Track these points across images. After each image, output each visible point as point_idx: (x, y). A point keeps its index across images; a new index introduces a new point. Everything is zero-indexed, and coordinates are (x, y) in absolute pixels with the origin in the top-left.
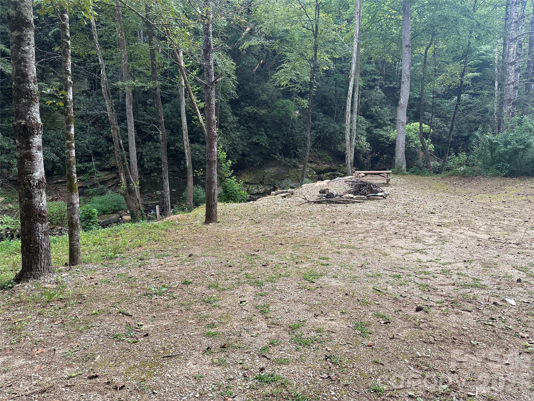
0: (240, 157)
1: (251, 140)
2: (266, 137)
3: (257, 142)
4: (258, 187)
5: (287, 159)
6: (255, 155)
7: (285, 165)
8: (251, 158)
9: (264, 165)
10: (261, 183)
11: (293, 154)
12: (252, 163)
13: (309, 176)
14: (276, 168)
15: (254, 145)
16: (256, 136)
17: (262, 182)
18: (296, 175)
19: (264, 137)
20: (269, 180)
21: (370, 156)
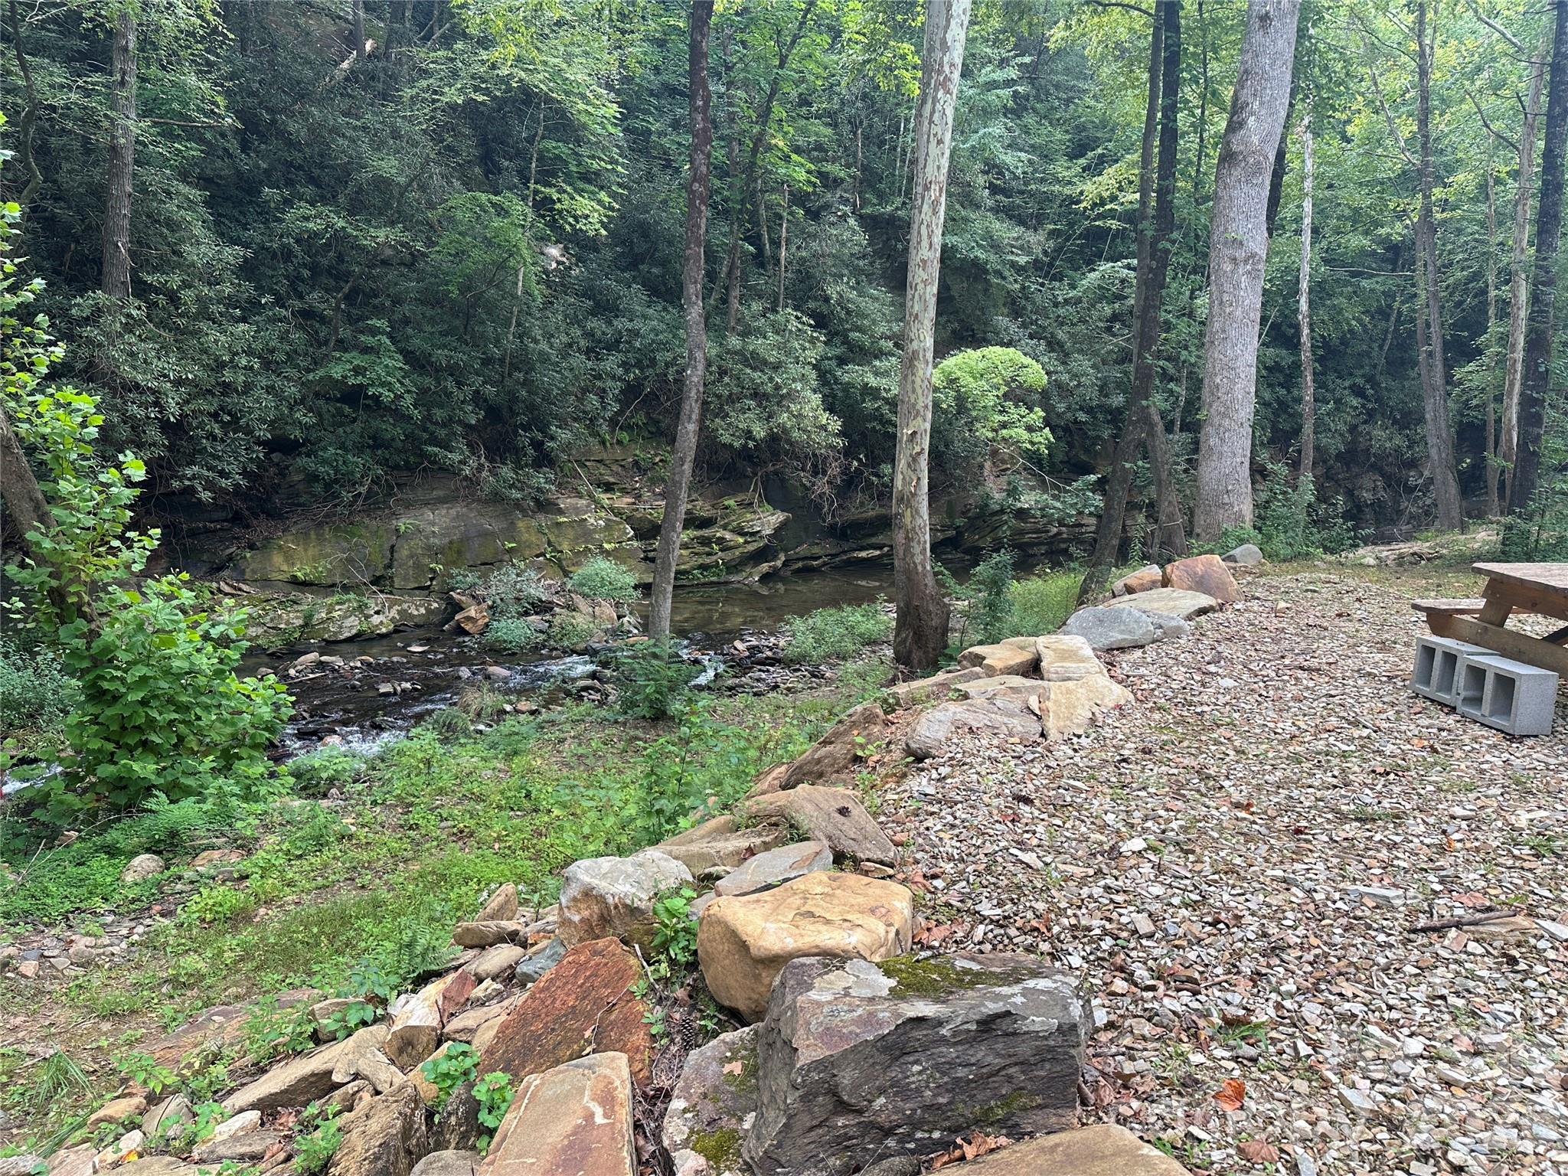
0: (260, 453)
1: (321, 373)
2: (397, 362)
3: (351, 381)
4: (361, 607)
5: (507, 472)
6: (343, 446)
7: (496, 498)
8: (324, 462)
9: (390, 495)
10: (376, 581)
11: (531, 451)
12: (328, 486)
13: (606, 546)
14: (453, 512)
15: (338, 400)
16: (347, 356)
17: (382, 577)
18: (549, 543)
19: (388, 361)
20: (418, 567)
21: (834, 469)
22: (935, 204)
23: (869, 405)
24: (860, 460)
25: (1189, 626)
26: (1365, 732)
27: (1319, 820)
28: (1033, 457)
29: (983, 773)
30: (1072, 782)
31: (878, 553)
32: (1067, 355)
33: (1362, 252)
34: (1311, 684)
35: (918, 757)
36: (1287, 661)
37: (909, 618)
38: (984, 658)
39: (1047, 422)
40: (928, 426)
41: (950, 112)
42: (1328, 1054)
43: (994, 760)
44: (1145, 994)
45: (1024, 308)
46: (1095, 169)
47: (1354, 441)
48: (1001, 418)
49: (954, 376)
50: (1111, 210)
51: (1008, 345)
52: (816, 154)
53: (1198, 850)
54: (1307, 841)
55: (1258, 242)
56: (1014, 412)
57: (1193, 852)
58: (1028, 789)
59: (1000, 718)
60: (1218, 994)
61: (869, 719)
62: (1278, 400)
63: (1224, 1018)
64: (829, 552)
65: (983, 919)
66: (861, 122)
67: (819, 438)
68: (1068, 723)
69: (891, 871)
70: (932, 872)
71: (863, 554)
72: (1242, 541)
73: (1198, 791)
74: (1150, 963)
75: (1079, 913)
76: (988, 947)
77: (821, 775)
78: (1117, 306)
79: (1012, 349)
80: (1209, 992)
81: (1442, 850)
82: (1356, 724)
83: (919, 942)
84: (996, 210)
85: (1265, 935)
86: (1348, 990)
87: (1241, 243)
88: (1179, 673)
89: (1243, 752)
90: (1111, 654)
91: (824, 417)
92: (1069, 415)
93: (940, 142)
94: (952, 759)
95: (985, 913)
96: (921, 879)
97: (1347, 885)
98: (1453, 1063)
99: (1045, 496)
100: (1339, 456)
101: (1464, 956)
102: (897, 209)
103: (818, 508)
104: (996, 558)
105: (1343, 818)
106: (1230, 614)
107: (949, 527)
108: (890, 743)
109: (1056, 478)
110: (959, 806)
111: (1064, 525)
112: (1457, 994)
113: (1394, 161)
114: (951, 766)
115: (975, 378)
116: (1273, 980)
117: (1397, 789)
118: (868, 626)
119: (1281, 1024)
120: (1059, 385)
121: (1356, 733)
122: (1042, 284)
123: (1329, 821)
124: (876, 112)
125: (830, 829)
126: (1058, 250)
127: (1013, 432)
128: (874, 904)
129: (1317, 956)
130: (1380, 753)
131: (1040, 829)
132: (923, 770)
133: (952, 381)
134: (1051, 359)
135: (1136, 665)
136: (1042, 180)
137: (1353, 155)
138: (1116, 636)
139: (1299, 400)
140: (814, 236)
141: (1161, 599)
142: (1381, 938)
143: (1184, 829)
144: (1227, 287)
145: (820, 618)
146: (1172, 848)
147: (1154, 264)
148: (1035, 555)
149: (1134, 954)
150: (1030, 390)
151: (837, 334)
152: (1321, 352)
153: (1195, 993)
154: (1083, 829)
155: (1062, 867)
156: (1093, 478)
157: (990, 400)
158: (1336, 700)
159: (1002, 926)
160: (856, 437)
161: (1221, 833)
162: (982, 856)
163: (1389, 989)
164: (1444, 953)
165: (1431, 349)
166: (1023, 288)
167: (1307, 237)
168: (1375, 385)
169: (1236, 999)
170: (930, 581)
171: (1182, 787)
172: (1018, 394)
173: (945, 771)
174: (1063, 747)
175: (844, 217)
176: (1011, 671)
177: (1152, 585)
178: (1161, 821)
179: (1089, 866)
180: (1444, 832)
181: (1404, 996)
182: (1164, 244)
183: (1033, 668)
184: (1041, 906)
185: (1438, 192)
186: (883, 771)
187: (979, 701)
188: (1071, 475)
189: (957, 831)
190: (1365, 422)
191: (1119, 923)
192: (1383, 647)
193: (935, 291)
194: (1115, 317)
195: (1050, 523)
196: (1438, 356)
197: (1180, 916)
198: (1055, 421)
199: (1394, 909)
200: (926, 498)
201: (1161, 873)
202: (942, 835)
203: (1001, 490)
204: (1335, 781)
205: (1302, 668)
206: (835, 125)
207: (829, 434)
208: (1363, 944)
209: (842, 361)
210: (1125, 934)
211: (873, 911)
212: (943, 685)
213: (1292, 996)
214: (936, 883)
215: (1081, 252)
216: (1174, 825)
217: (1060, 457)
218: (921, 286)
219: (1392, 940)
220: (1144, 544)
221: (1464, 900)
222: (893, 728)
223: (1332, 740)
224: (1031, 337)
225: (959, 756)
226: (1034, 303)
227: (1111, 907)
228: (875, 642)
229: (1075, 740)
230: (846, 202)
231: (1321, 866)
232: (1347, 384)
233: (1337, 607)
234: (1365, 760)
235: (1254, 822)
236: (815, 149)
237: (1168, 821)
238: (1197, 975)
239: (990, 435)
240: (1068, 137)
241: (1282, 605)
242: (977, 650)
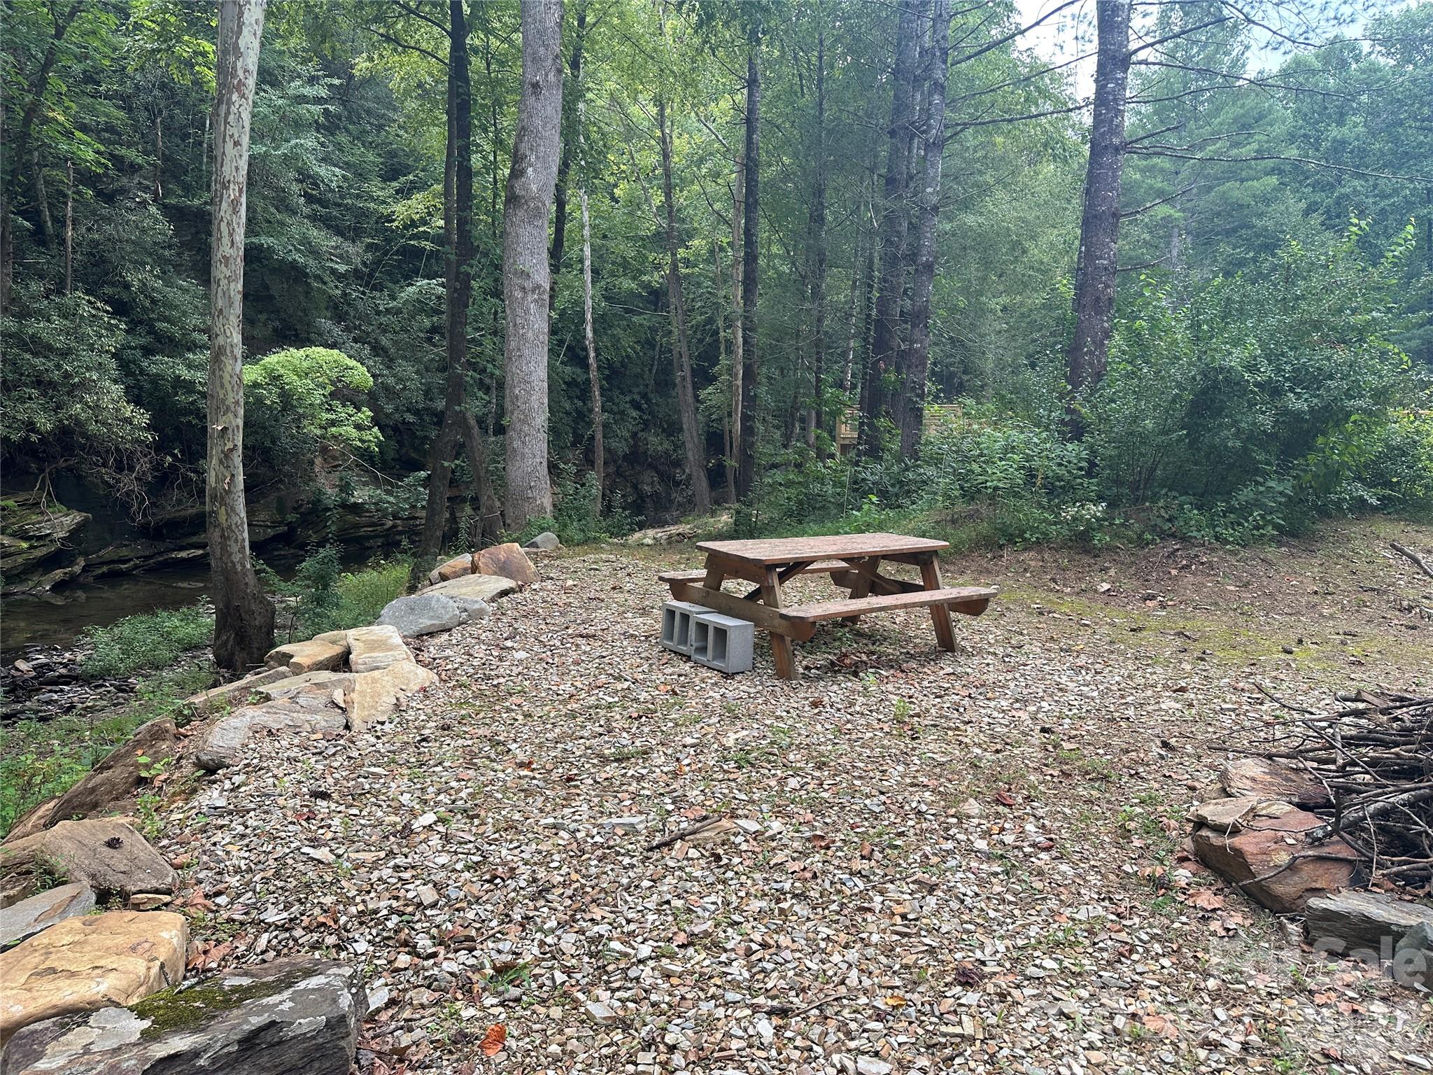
21: (143, 465)
22: (235, 204)
23: (181, 398)
24: (174, 456)
25: (491, 608)
26: (626, 685)
27: (587, 766)
28: (365, 454)
29: (281, 775)
30: (373, 769)
31: (201, 552)
32: (391, 360)
33: (631, 293)
34: (588, 648)
35: (210, 769)
36: (570, 631)
37: (230, 619)
38: (292, 656)
39: (376, 421)
40: (240, 422)
41: (246, 117)
42: (579, 976)
43: (292, 760)
44: (425, 963)
45: (347, 313)
46: (405, 193)
47: (635, 446)
48: (329, 416)
49: (277, 373)
50: (425, 232)
51: (333, 346)
52: (107, 135)
53: (483, 813)
54: (576, 787)
55: (542, 276)
56: (342, 412)
57: (477, 816)
58: (328, 784)
59: (301, 717)
60: (491, 945)
61: (157, 734)
62: (576, 410)
63: (494, 968)
64: (142, 553)
65: (268, 927)
66: (160, 112)
67: (124, 431)
68: (373, 712)
69: (167, 898)
70: (214, 890)
71: (183, 554)
72: (543, 530)
73: (488, 757)
74: (434, 931)
75: (367, 898)
76: (272, 954)
77: (95, 806)
78: (435, 319)
79: (336, 351)
80: (484, 946)
81: (675, 775)
82: (619, 678)
83: (194, 968)
84: (314, 218)
85: (535, 880)
86: (597, 913)
87: (528, 275)
88: (480, 651)
89: (530, 716)
90: (418, 640)
91: (128, 410)
92: (397, 416)
93: (236, 144)
94: (247, 765)
95: (270, 920)
96: (202, 901)
97: (604, 820)
98: (672, 957)
99: (378, 492)
100: (625, 457)
101: (685, 862)
102: (206, 203)
103: (125, 507)
104: (323, 553)
105: (605, 760)
106: (527, 594)
107: (280, 523)
108: (181, 758)
109: (389, 475)
110: (252, 814)
111: (400, 519)
112: (679, 897)
113: (650, 224)
114: (247, 773)
115: (299, 376)
116: (539, 920)
117: (646, 730)
118: (188, 631)
119: (544, 960)
120: (386, 388)
121: (619, 686)
122: (363, 293)
123: (594, 765)
124: (178, 103)
125: (95, 867)
126: (377, 262)
127: (342, 430)
128: (135, 941)
129: (576, 890)
130: (636, 700)
131: (336, 821)
132: (214, 782)
133: (275, 378)
134: (377, 363)
135: (442, 648)
136: (358, 196)
137: (620, 214)
138: (425, 623)
139: (591, 411)
140: (109, 220)
141: (467, 585)
142: (626, 861)
143: (472, 796)
144: (519, 312)
145: (126, 628)
146: (459, 816)
147: (458, 285)
148: (371, 548)
149: (418, 926)
150: (357, 390)
151: (141, 322)
152: (607, 372)
153: (471, 950)
154: (380, 814)
155: (354, 856)
156: (423, 474)
157: (317, 398)
158: (606, 660)
159: (287, 930)
160: (169, 431)
161: (504, 793)
162: (271, 862)
163: (629, 905)
164: (671, 864)
165: (683, 374)
166: (345, 294)
167: (588, 276)
168: (648, 401)
169: (505, 946)
170: (251, 579)
171: (475, 756)
172: (343, 393)
173: (237, 779)
174: (366, 736)
175: (144, 204)
176: (320, 666)
177: (465, 572)
178: (452, 792)
179: (381, 849)
180: (678, 760)
181: (640, 908)
182: (465, 268)
183: (342, 663)
184: (328, 900)
185: (681, 252)
186: (170, 790)
187: (281, 701)
188: (403, 472)
189: (247, 841)
190: (643, 430)
191: (406, 899)
192: (644, 612)
193: (240, 287)
194: (434, 330)
195: (385, 516)
196: (689, 379)
197: (462, 880)
198: (384, 421)
199: (637, 832)
200: (242, 495)
201: (449, 842)
202: (229, 848)
203: (335, 486)
204: (601, 730)
205: (581, 636)
206: (129, 110)
207: (134, 427)
208: (612, 870)
209: (148, 351)
210: (410, 909)
211: (133, 949)
212: (246, 688)
213: (552, 931)
214: (219, 900)
215: (399, 267)
216: (463, 794)
217: (391, 455)
218: (224, 282)
219: (634, 861)
220: (469, 534)
221: (689, 814)
222: (187, 741)
223: (601, 695)
224: (355, 340)
225: (255, 761)
226: (356, 309)
227: (399, 885)
228: (197, 647)
229: (379, 727)
230: (146, 189)
231: (585, 807)
232: (628, 399)
233: (612, 582)
234: (625, 708)
235: (534, 778)
236: (106, 130)
237: (459, 791)
238: (473, 933)
239: (318, 432)
240: (381, 160)
241: (570, 583)
242: (284, 648)
